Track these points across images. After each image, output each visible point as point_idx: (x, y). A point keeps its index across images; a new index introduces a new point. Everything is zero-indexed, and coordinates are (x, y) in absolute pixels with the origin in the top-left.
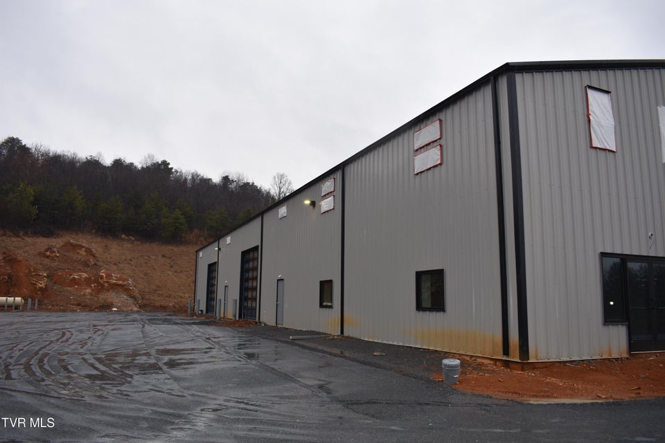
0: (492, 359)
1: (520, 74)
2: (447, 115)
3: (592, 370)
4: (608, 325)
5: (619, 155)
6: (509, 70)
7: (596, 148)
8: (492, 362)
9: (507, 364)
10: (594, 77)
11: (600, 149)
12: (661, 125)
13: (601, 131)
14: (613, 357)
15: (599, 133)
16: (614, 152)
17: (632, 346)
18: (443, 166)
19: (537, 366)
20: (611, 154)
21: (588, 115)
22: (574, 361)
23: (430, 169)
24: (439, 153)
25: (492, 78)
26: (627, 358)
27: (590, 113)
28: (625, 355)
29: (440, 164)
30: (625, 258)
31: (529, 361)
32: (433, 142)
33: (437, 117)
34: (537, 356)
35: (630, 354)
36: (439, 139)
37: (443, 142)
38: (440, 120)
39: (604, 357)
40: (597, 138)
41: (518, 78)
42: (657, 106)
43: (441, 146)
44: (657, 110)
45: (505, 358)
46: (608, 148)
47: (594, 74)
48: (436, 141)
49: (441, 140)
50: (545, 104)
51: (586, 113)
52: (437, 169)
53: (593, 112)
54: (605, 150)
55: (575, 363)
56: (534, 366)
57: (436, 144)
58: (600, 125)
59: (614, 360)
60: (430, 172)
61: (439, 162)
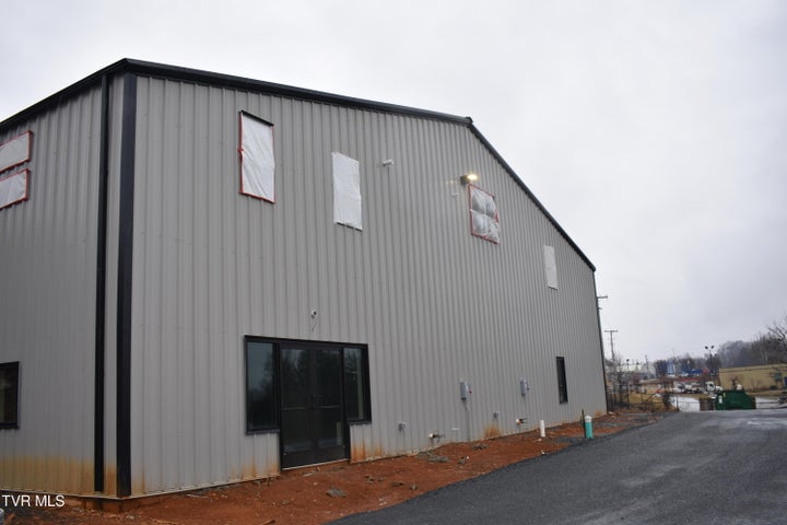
0: (79, 499)
1: (146, 79)
2: (41, 126)
3: (223, 500)
4: (252, 434)
5: (278, 207)
6: (128, 70)
7: (247, 195)
8: (80, 503)
9: (100, 504)
10: (253, 102)
11: (253, 197)
12: (335, 175)
13: (255, 174)
14: (258, 477)
15: (252, 174)
16: (271, 203)
17: (285, 460)
18: (30, 202)
19: (144, 502)
20: (268, 206)
21: (240, 150)
22: (201, 489)
23: (10, 206)
24: (24, 182)
25: (104, 79)
26: (278, 478)
27: (243, 147)
28: (275, 474)
29: (26, 200)
30: (278, 344)
31: (131, 497)
32: (19, 165)
33: (27, 129)
34: (143, 487)
35: (282, 472)
36: (28, 161)
37: (31, 166)
38: (31, 133)
39: (246, 478)
40: (250, 182)
41: (142, 84)
42: (332, 151)
43: (28, 172)
44: (331, 157)
45: (98, 495)
46: (264, 197)
47: (253, 97)
48: (22, 164)
49: (31, 163)
50: (179, 126)
51: (237, 147)
52: (20, 207)
53: (247, 147)
54: (260, 199)
55: (201, 493)
56: (138, 504)
57: (22, 168)
58: (254, 165)
59: (259, 482)
60: (10, 210)
61: (24, 196)
